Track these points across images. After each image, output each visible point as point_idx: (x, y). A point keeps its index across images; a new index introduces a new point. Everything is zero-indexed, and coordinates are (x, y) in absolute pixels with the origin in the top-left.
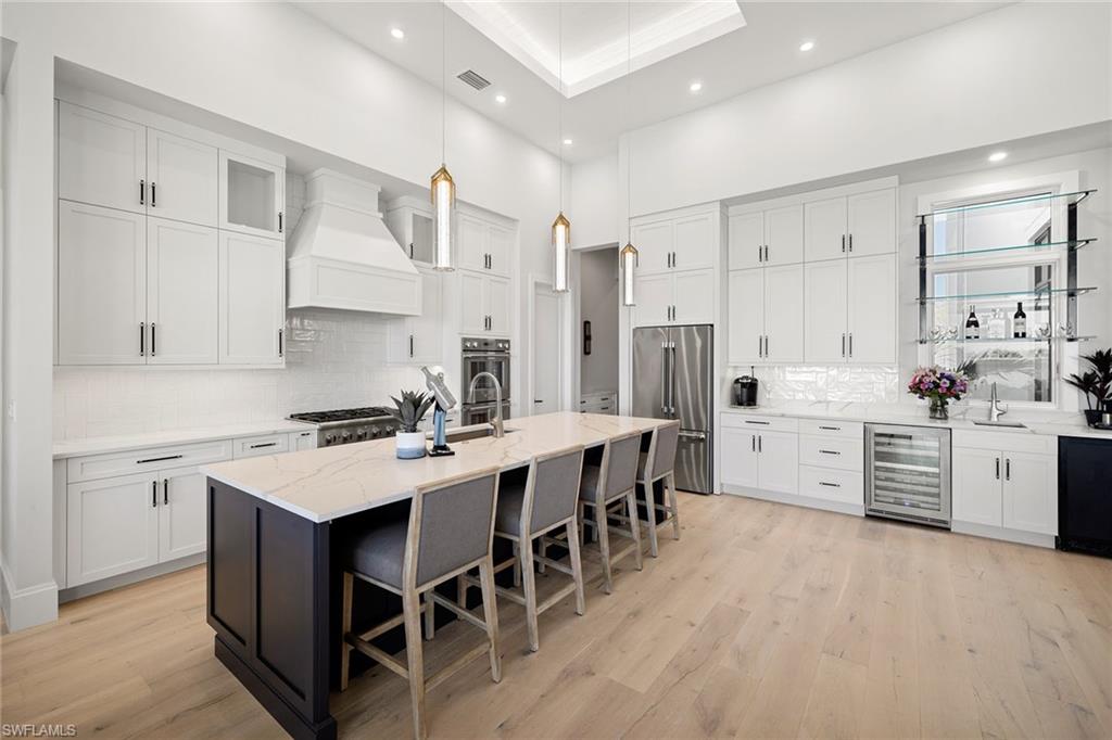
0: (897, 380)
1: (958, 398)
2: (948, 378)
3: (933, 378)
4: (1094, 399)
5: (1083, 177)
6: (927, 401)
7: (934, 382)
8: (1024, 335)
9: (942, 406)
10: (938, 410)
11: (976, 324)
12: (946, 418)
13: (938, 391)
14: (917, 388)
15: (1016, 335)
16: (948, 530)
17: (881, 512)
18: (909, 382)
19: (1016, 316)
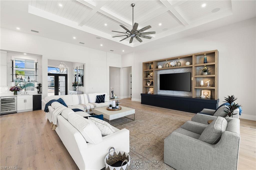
0: (7, 89)
1: (19, 91)
2: (17, 88)
3: (14, 88)
4: (39, 90)
5: (37, 60)
6: (13, 92)
7: (14, 89)
8: (29, 81)
9: (16, 92)
10: (16, 94)
11: (22, 79)
12: (17, 95)
13: (15, 90)
14: (11, 90)
15: (28, 81)
16: (17, 113)
17: (3, 113)
18: (10, 89)
19: (28, 78)
